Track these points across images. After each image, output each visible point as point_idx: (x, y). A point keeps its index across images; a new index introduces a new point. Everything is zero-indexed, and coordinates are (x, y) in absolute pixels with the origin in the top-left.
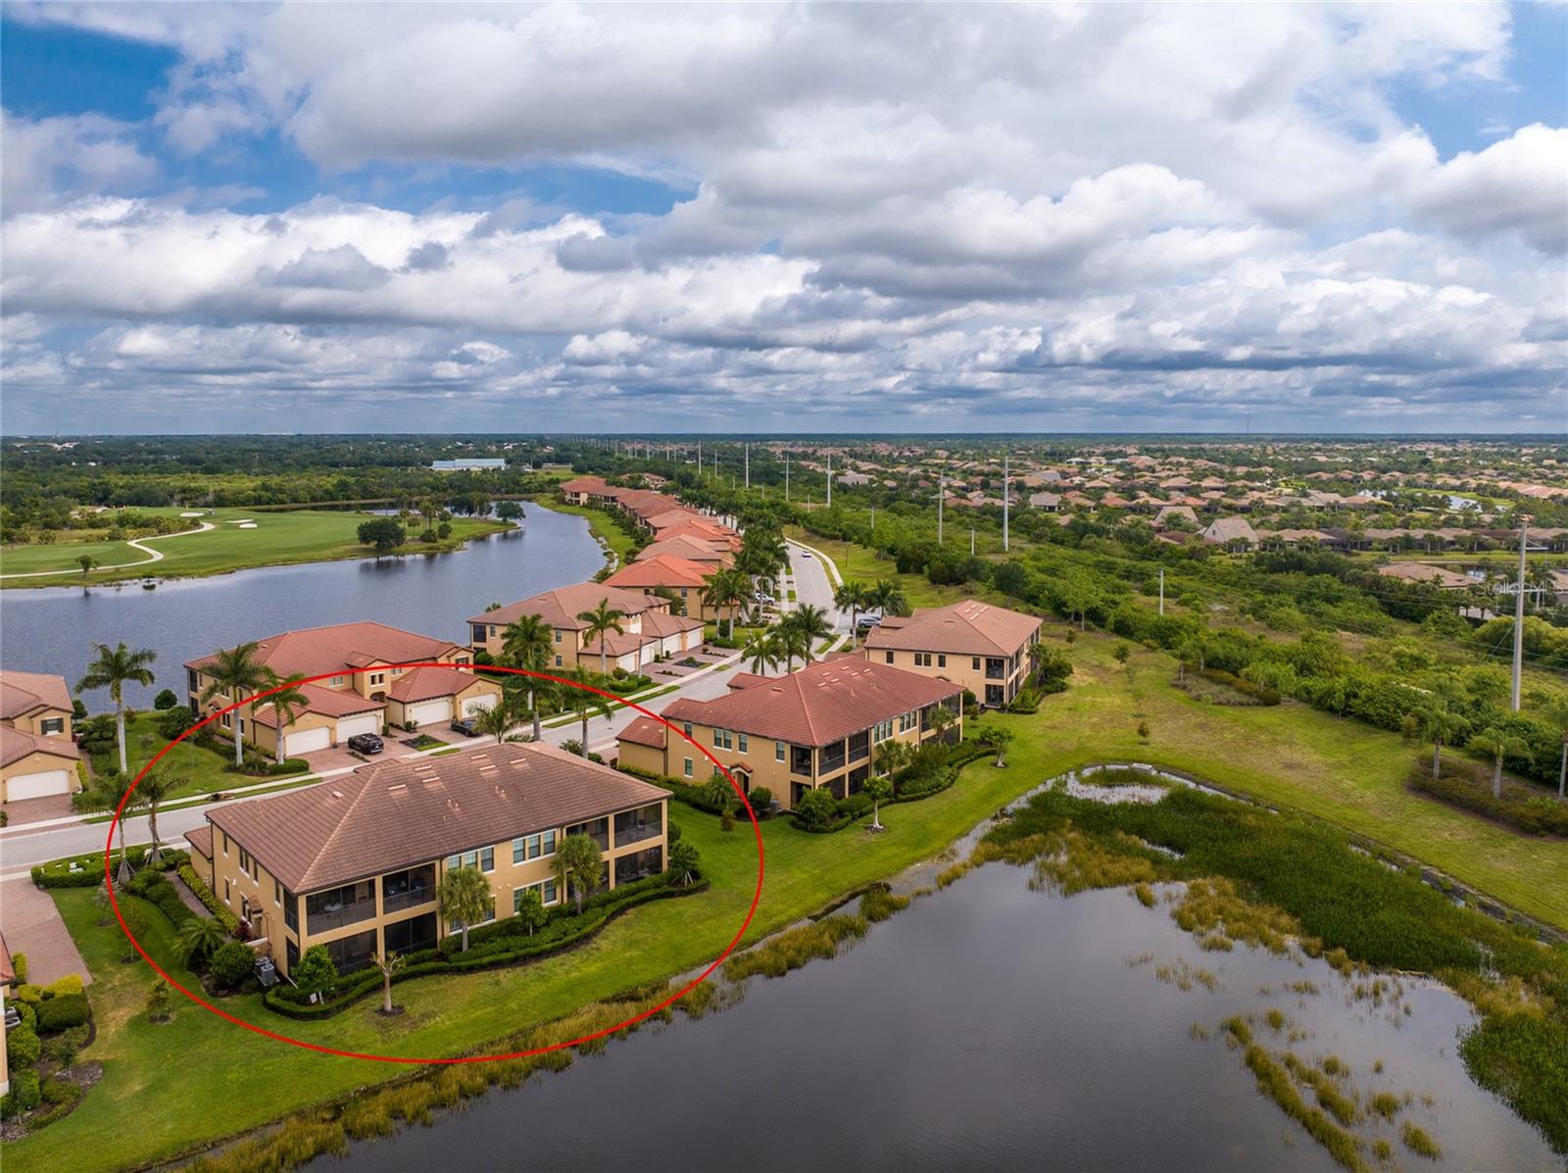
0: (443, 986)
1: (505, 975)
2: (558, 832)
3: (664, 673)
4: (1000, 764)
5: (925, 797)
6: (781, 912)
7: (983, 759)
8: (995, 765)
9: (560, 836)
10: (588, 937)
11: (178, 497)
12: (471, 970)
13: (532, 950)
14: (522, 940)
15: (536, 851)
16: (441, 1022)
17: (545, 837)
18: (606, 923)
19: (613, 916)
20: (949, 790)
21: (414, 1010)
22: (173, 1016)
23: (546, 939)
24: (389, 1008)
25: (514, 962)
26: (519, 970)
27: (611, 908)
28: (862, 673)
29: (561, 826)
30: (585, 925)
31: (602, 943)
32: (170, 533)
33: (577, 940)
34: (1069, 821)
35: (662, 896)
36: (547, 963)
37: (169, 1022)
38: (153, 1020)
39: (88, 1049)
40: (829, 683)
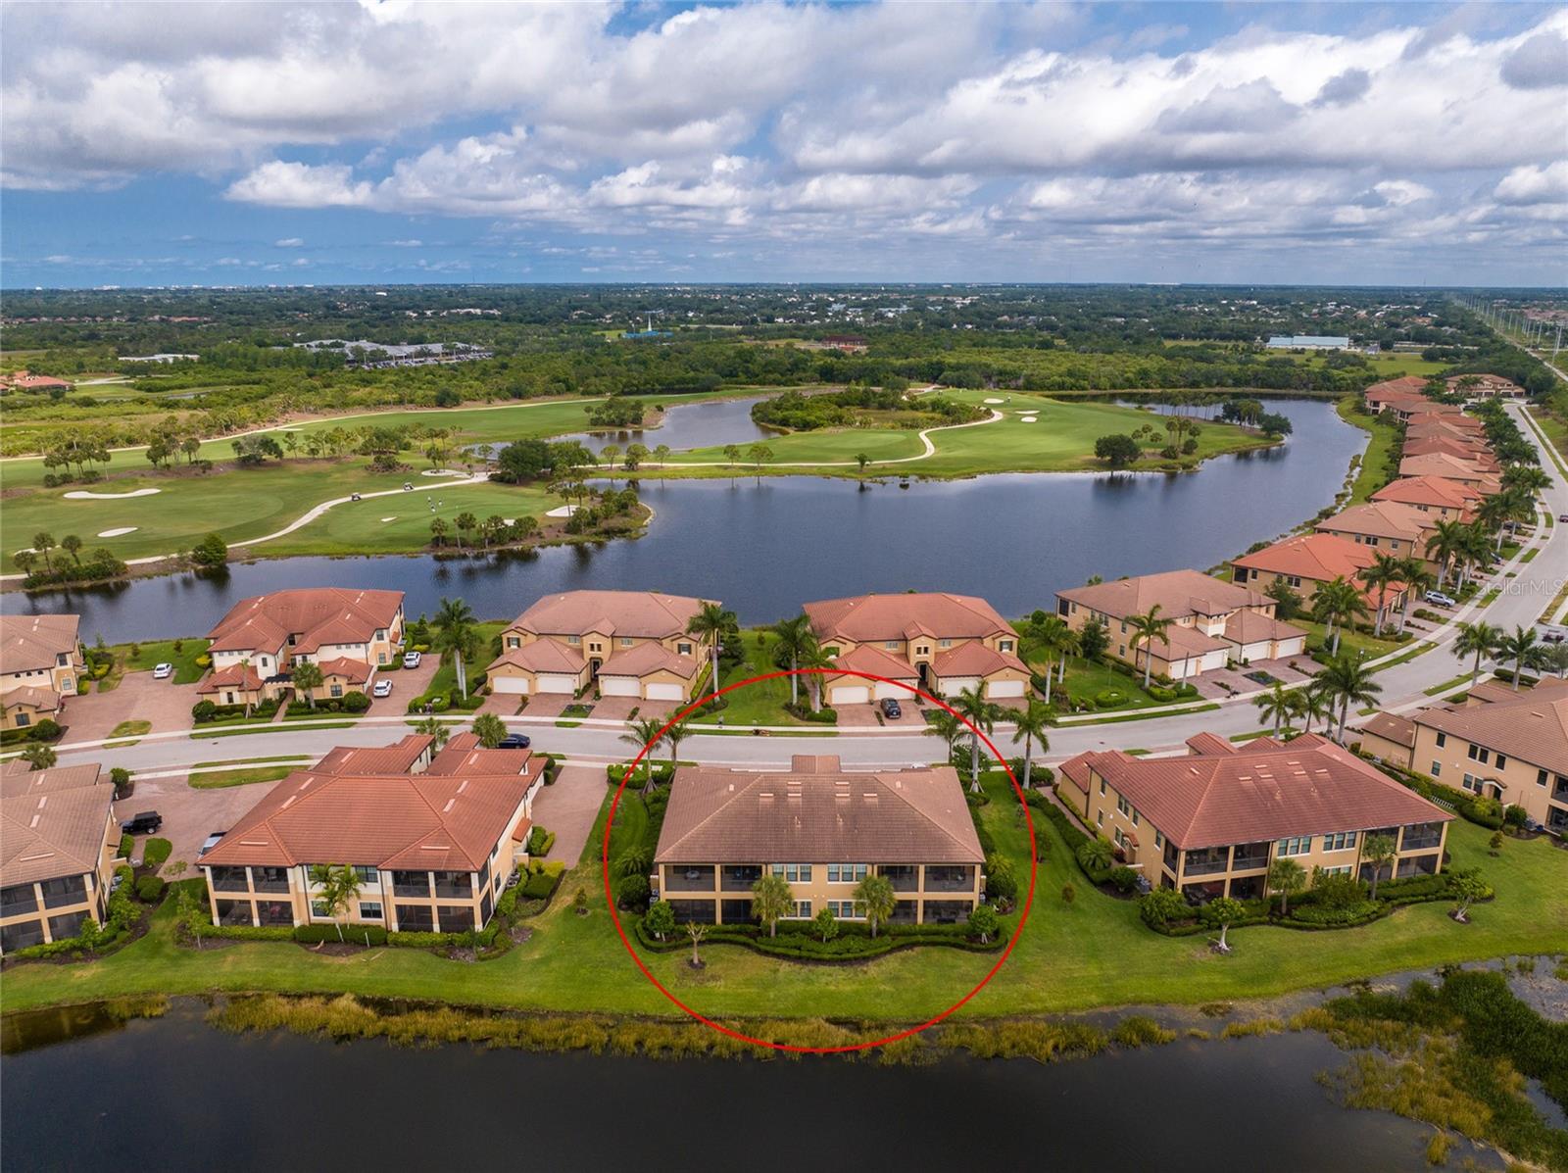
0: (741, 958)
1: (785, 967)
2: (870, 867)
3: (1222, 685)
4: (1460, 916)
5: (1317, 929)
6: (1042, 1000)
7: (1439, 903)
8: (1453, 915)
9: (872, 871)
10: (866, 959)
11: (994, 379)
12: (766, 953)
13: (814, 955)
14: (814, 945)
15: (848, 877)
16: (719, 986)
17: (860, 868)
18: (890, 952)
19: (901, 948)
20: (1356, 929)
21: (709, 970)
22: (590, 913)
23: (828, 950)
24: (696, 961)
25: (798, 959)
26: (798, 966)
27: (901, 941)
28: (1310, 773)
29: (873, 864)
30: (868, 948)
31: (872, 969)
32: (960, 423)
33: (856, 959)
34: (1460, 1021)
35: (954, 945)
36: (822, 969)
37: (584, 917)
38: (578, 911)
39: (536, 918)
40: (1256, 779)
